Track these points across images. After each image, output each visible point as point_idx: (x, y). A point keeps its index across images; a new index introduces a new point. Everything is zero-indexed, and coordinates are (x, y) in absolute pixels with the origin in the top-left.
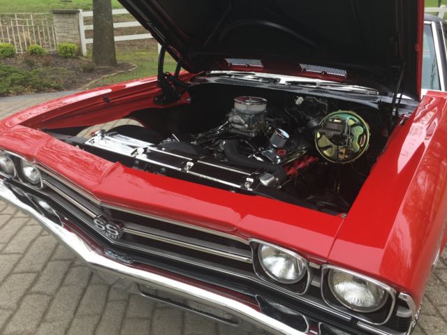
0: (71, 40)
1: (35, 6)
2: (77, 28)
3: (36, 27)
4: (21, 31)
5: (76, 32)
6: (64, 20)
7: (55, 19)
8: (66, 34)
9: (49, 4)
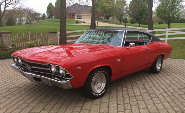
0: (54, 41)
1: (45, 30)
2: (56, 38)
3: (43, 37)
4: (38, 39)
5: (56, 39)
6: (52, 35)
7: (50, 34)
8: (52, 40)
9: (49, 30)
